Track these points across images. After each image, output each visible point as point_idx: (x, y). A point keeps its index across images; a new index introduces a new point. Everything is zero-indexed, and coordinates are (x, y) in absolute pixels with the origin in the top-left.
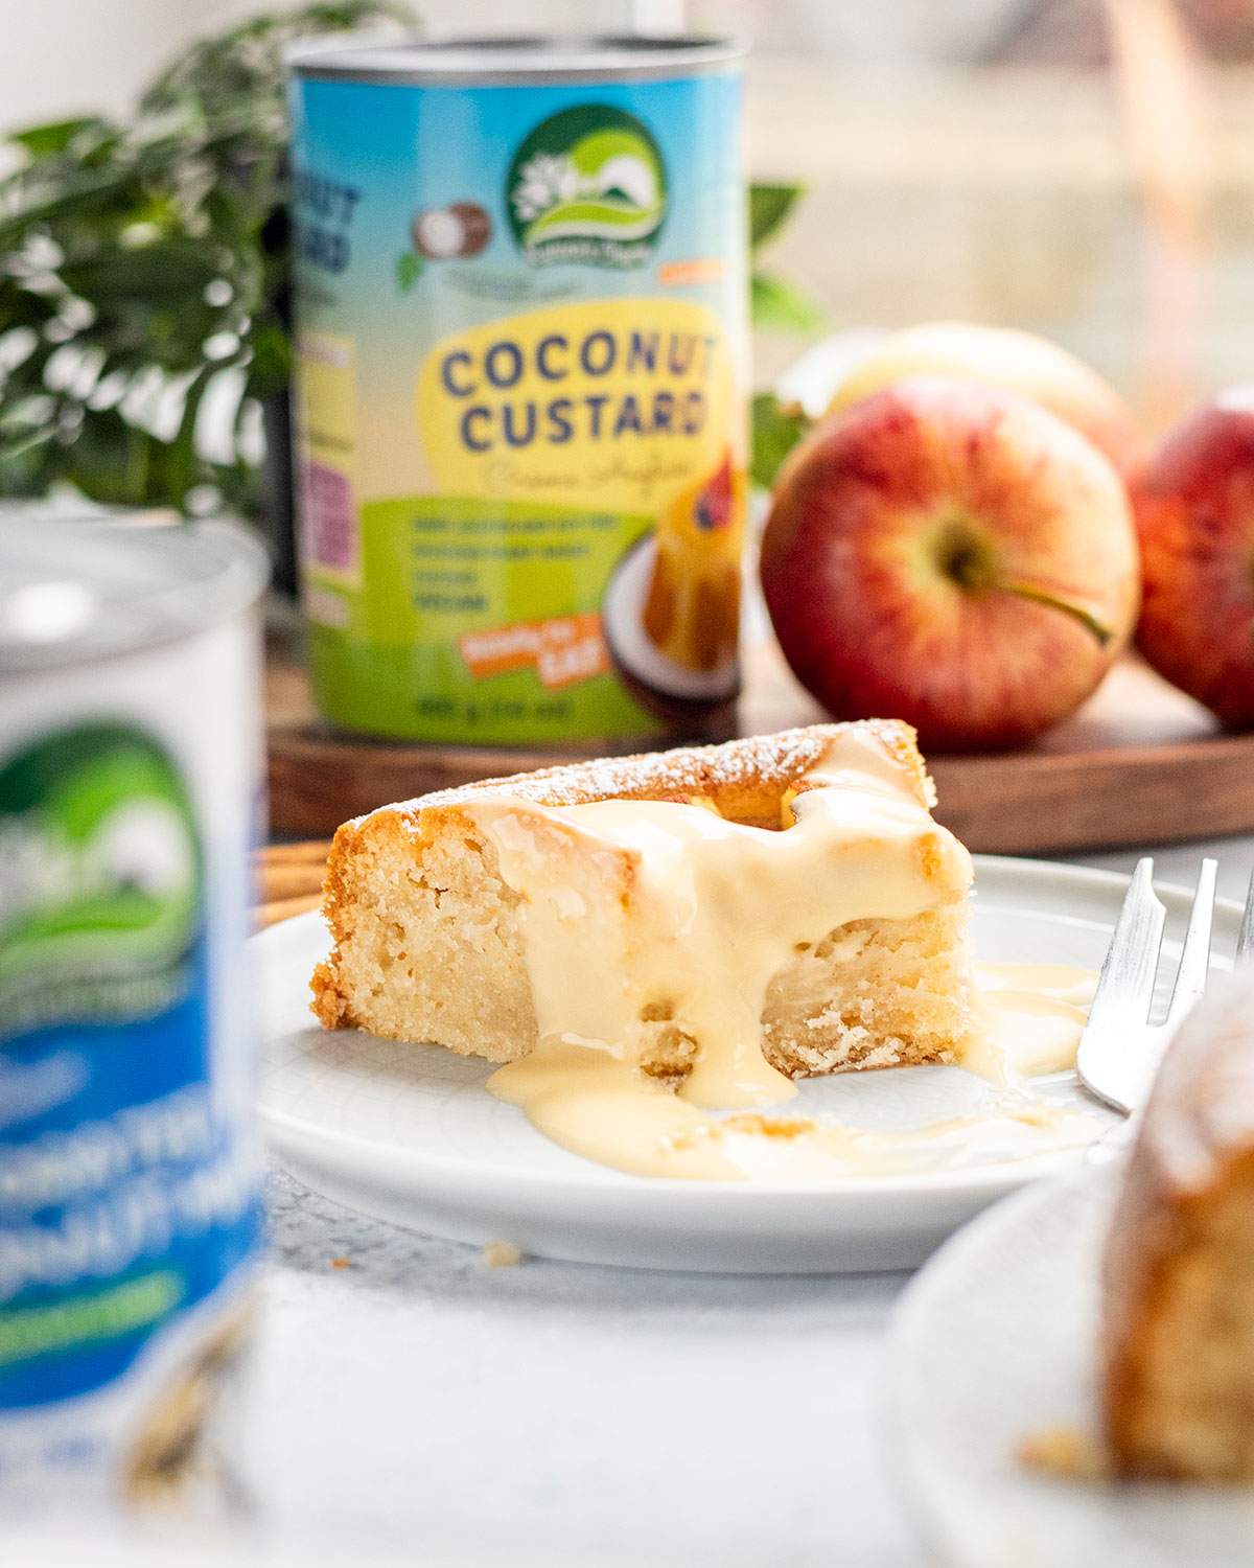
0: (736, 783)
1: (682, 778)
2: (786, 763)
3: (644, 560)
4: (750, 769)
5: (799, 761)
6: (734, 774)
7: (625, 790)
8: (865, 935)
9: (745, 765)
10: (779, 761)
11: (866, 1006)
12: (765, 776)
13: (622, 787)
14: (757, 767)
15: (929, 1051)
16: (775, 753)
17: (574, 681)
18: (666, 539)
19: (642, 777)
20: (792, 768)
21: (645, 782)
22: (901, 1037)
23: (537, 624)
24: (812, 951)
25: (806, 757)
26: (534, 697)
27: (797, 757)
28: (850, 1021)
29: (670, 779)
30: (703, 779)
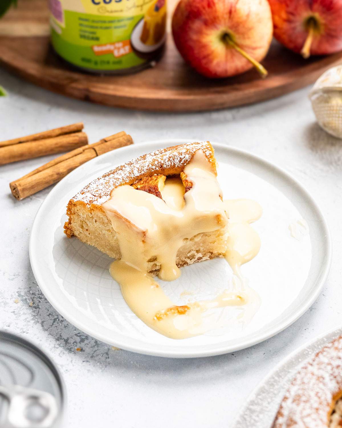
0: (169, 168)
1: (155, 168)
2: (182, 162)
3: (141, 25)
4: (173, 164)
5: (185, 162)
6: (168, 166)
7: (141, 174)
8: (202, 235)
9: (171, 163)
10: (180, 161)
11: (202, 249)
12: (176, 166)
13: (140, 173)
14: (174, 163)
15: (217, 255)
16: (179, 159)
17: (123, 56)
18: (148, 18)
19: (145, 170)
20: (183, 164)
21: (146, 171)
22: (210, 252)
23: (113, 44)
24: (189, 240)
25: (187, 160)
26: (112, 60)
27: (184, 160)
28: (198, 251)
29: (152, 169)
30: (160, 167)
